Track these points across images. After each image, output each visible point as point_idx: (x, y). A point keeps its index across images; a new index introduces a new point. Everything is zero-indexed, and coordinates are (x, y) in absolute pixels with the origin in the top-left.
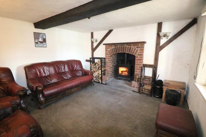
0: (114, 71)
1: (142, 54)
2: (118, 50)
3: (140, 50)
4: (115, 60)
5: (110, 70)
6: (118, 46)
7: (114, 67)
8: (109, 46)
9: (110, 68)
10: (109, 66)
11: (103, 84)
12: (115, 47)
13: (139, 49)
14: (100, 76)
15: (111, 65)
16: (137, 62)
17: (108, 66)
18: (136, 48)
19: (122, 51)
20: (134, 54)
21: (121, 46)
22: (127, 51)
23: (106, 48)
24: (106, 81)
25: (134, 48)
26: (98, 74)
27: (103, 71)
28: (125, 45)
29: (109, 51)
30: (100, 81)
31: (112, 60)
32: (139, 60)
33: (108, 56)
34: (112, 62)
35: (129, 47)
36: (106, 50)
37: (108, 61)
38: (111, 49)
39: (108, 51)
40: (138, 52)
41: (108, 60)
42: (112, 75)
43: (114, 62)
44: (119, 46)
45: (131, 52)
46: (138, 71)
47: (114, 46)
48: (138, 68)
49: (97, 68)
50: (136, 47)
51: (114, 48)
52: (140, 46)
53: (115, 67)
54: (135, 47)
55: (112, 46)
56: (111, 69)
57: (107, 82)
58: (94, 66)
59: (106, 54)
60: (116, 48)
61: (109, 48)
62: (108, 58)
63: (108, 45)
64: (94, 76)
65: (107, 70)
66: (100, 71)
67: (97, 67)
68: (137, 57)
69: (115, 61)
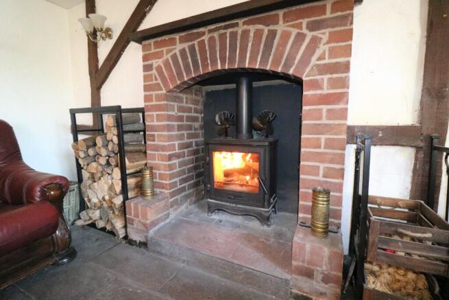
0: (189, 170)
1: (342, 60)
2: (204, 59)
3: (334, 38)
4: (195, 119)
5: (171, 167)
6: (203, 34)
7: (191, 153)
8: (157, 45)
9: (170, 158)
10: (163, 148)
11: (132, 243)
12: (186, 45)
13: (324, 34)
14: (118, 201)
15: (176, 143)
16: (313, 114)
17: (157, 148)
18: (305, 31)
19: (223, 62)
20: (291, 72)
21: (216, 35)
22: (253, 58)
23: (145, 58)
24: (146, 227)
25: (295, 31)
26: (111, 188)
27: (133, 175)
28: (240, 21)
29: (159, 69)
30: (118, 224)
31: (180, 119)
32: (326, 99)
33: (159, 98)
34: (180, 128)
35: (266, 30)
36: (147, 68)
37: (156, 123)
38: (169, 56)
39: (154, 72)
40: (318, 53)
41: (159, 118)
42: (183, 190)
43: (190, 128)
44: (206, 38)
45: (277, 62)
46: (322, 166)
47: (182, 40)
48: (322, 150)
49: (103, 161)
50: (305, 22)
51: (183, 52)
52: (328, 15)
53: (196, 152)
54: (299, 26)
55: (173, 42)
56: (176, 161)
57: (151, 232)
58: (91, 152)
59: (146, 88)
60: (192, 48)
61: (158, 56)
62: (158, 108)
63: (152, 41)
64: (95, 200)
65: (151, 169)
66: (117, 173)
67: (104, 152)
68: (316, 85)
69: (197, 125)
